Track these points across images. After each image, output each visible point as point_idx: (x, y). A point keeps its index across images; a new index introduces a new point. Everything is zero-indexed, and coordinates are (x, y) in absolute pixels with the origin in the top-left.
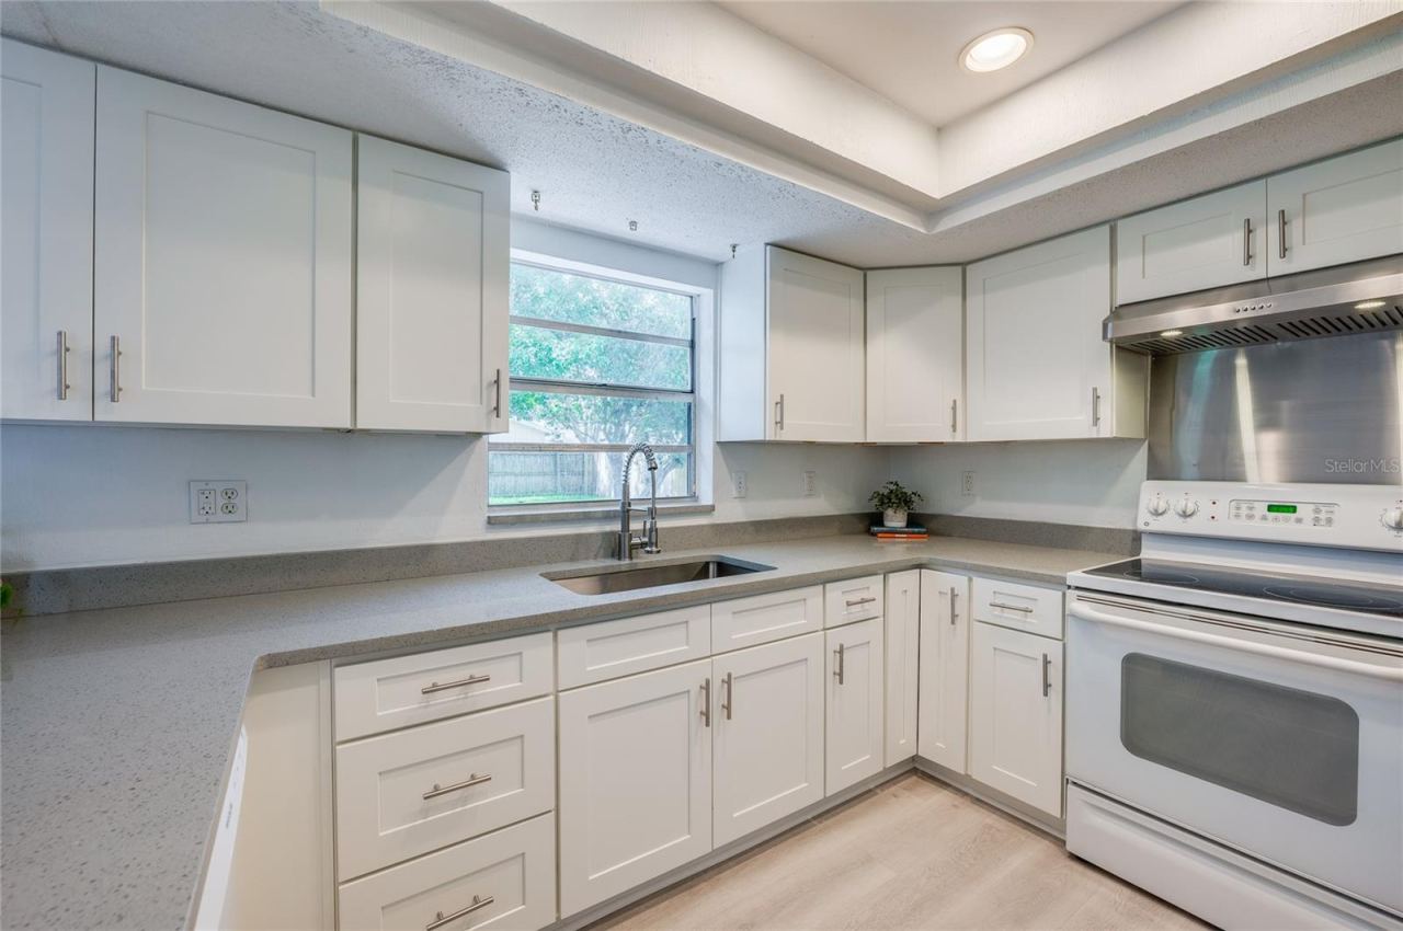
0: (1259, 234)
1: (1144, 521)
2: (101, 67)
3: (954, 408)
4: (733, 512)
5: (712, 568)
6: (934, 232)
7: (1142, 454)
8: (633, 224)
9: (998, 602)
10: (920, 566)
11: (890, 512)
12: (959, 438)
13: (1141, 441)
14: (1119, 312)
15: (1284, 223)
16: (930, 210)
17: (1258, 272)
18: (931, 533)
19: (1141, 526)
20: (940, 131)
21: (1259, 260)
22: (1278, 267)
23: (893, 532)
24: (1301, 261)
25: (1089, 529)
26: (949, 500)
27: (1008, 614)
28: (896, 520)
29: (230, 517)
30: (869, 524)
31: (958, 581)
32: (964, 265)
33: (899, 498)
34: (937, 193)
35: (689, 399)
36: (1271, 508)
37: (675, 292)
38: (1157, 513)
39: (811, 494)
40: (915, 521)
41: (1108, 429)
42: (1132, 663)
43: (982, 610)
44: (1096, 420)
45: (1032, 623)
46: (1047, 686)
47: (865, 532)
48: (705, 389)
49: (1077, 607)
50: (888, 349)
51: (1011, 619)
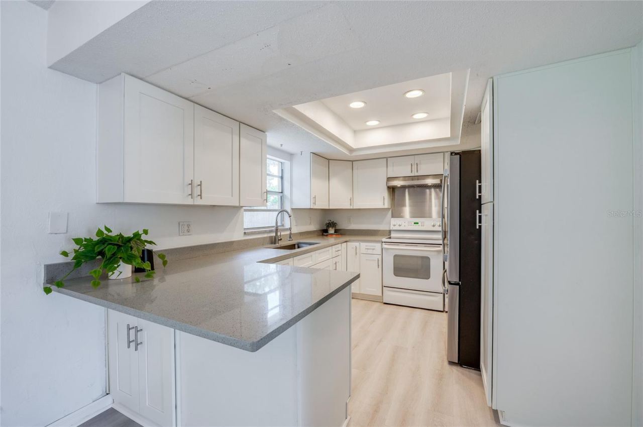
0: (413, 167)
1: (392, 228)
2: (195, 104)
3: (351, 199)
4: (295, 230)
5: (296, 246)
6: (352, 155)
7: (390, 212)
8: (282, 145)
9: (367, 248)
10: (346, 242)
11: (330, 229)
12: (352, 208)
13: (390, 209)
14: (388, 179)
15: (417, 165)
16: (351, 150)
17: (413, 175)
18: (341, 234)
19: (391, 229)
20: (355, 132)
21: (413, 172)
22: (416, 174)
23: (332, 234)
24: (420, 173)
25: (380, 230)
26: (344, 225)
27: (369, 250)
28: (331, 231)
29: (189, 233)
30: (324, 232)
31: (357, 244)
32: (352, 161)
33: (332, 224)
34: (354, 147)
35: (281, 194)
36: (415, 223)
37: (276, 161)
38: (394, 225)
39: (310, 224)
40: (336, 231)
41: (386, 206)
42: (395, 256)
43: (363, 250)
44: (384, 204)
45: (375, 252)
46: (378, 266)
47: (323, 235)
48: (287, 192)
49: (385, 246)
50: (334, 182)
51: (370, 252)
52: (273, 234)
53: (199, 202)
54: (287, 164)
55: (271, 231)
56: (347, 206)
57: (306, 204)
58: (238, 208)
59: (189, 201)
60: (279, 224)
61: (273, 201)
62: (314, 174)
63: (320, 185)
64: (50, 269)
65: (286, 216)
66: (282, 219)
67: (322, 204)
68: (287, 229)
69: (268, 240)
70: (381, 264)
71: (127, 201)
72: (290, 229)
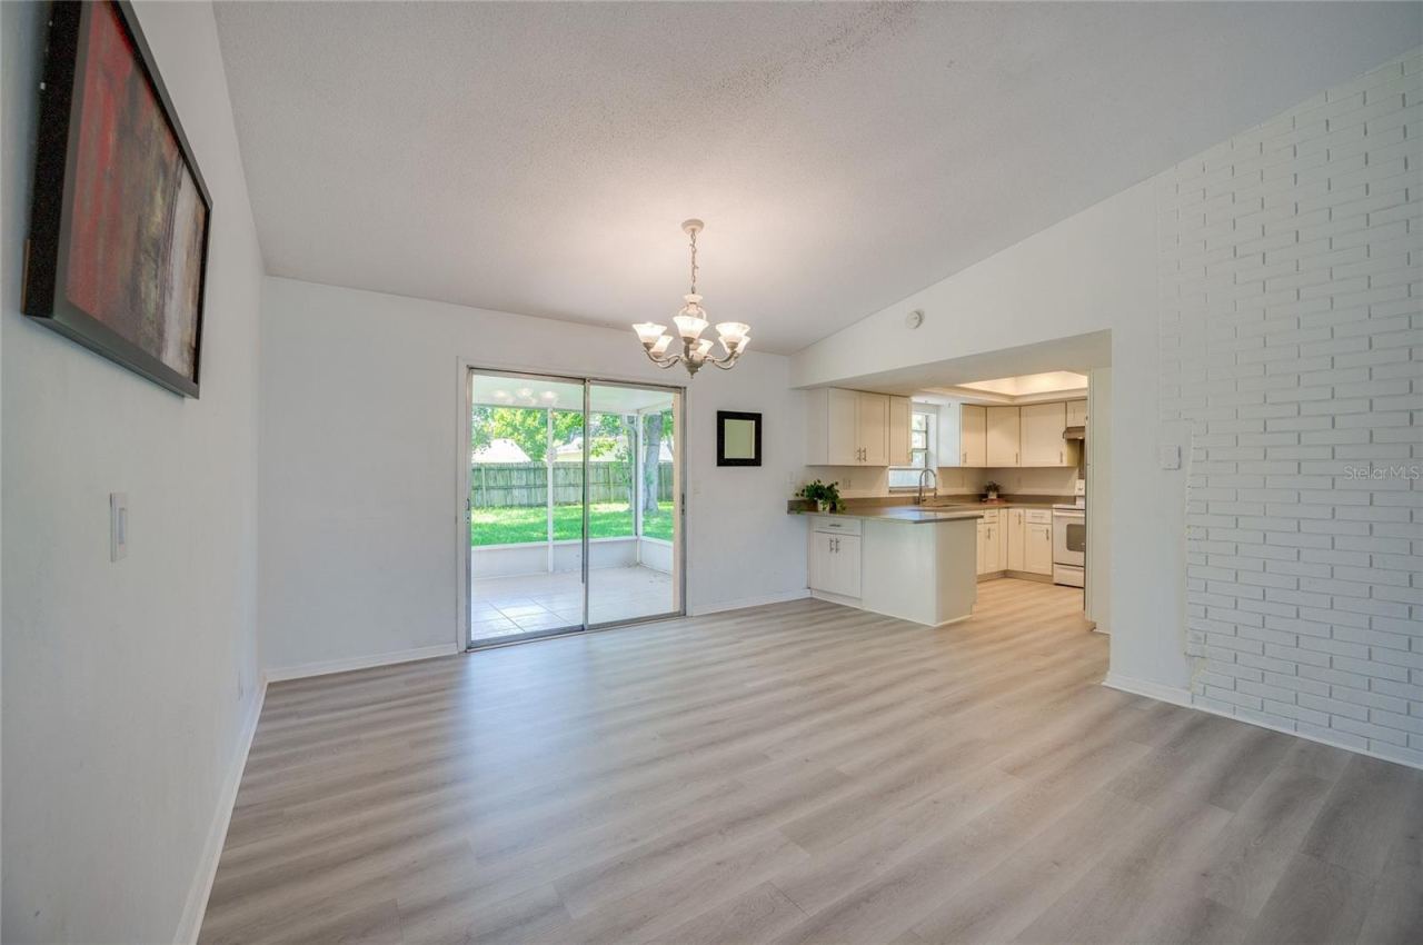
1: (1077, 492)
3: (1018, 456)
4: (941, 492)
7: (1075, 472)
9: (1034, 515)
10: (1007, 508)
11: (992, 493)
12: (1019, 467)
13: (1074, 468)
14: (1069, 430)
16: (1013, 398)
18: (1007, 501)
23: (993, 501)
26: (1011, 489)
27: (1036, 519)
28: (993, 496)
29: (849, 488)
30: (981, 498)
31: (1021, 511)
32: (1020, 406)
33: (995, 488)
34: (1014, 394)
35: (926, 451)
37: (920, 415)
38: (1080, 490)
39: (963, 486)
40: (999, 496)
41: (1065, 464)
42: (1069, 526)
43: (1029, 519)
44: (1061, 462)
45: (1044, 521)
46: (1048, 538)
47: (981, 501)
48: (932, 448)
49: (1056, 513)
50: (994, 435)
51: (1038, 521)
52: (917, 495)
53: (864, 463)
54: (933, 417)
55: (914, 491)
56: (1012, 464)
57: (954, 461)
58: (884, 467)
59: (858, 464)
60: (923, 484)
61: (918, 460)
62: (966, 427)
63: (975, 439)
64: (790, 502)
65: (931, 475)
66: (926, 477)
67: (976, 461)
68: (930, 491)
69: (911, 500)
70: (1049, 536)
71: (831, 463)
72: (935, 489)
